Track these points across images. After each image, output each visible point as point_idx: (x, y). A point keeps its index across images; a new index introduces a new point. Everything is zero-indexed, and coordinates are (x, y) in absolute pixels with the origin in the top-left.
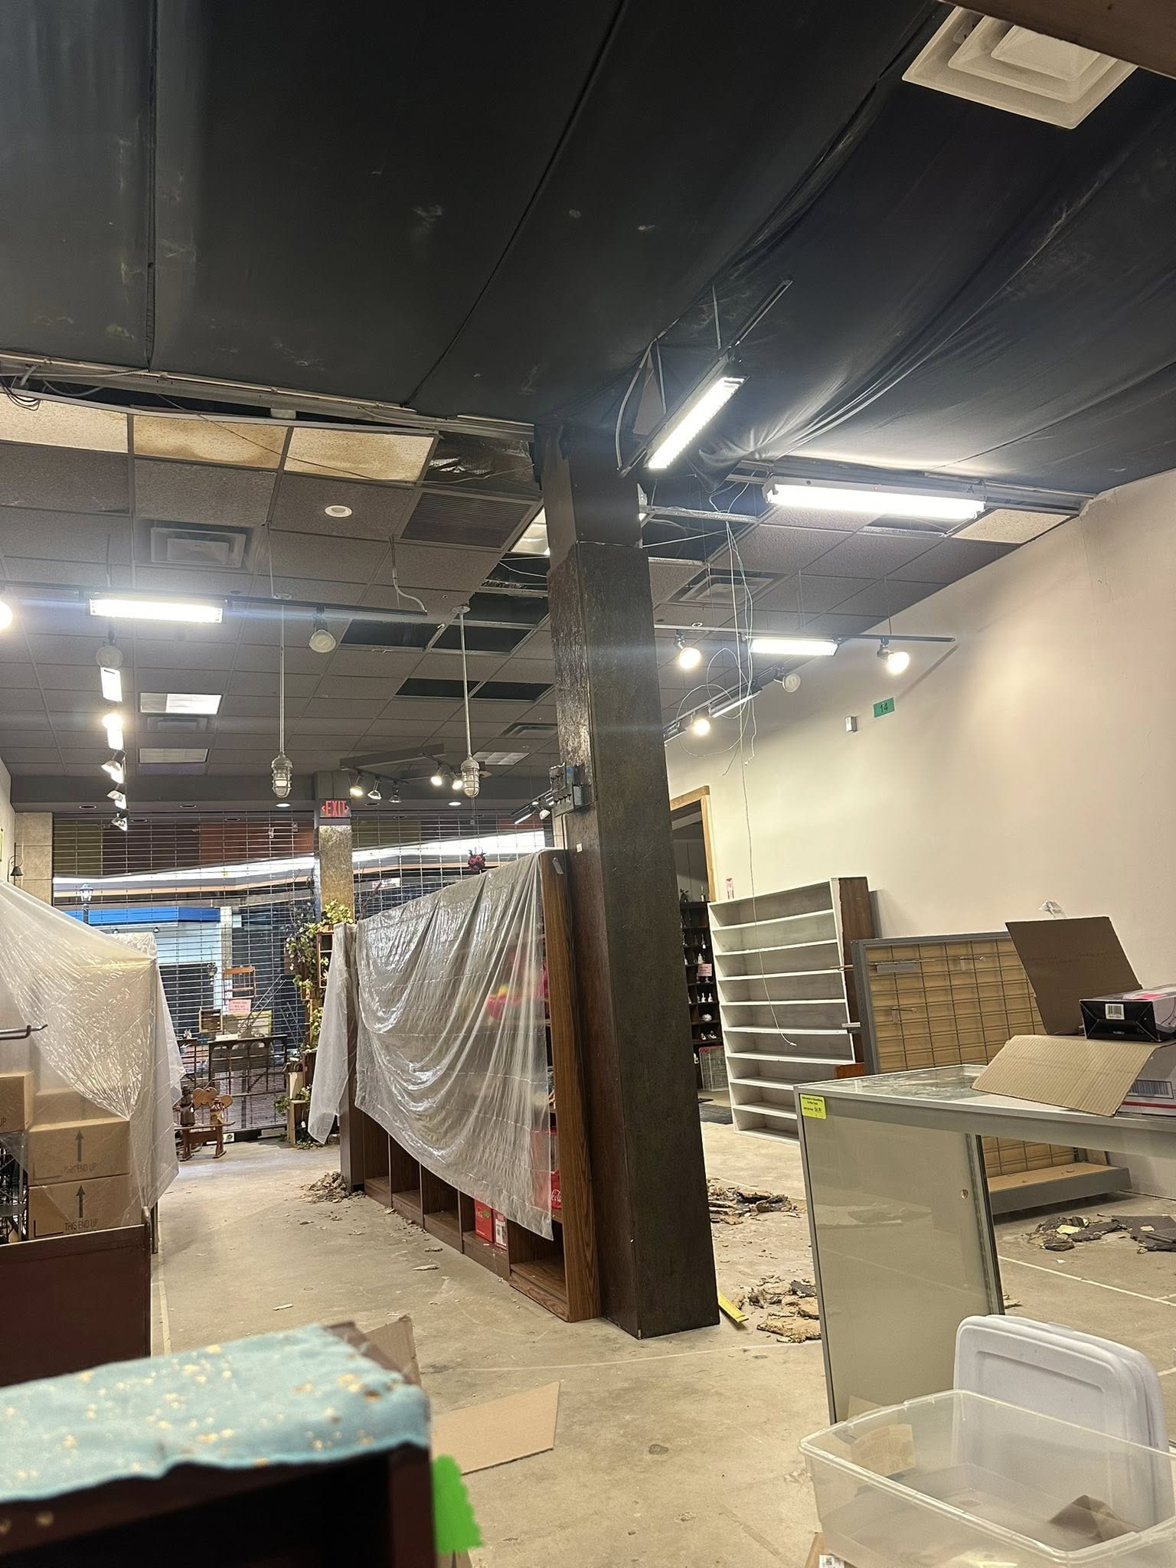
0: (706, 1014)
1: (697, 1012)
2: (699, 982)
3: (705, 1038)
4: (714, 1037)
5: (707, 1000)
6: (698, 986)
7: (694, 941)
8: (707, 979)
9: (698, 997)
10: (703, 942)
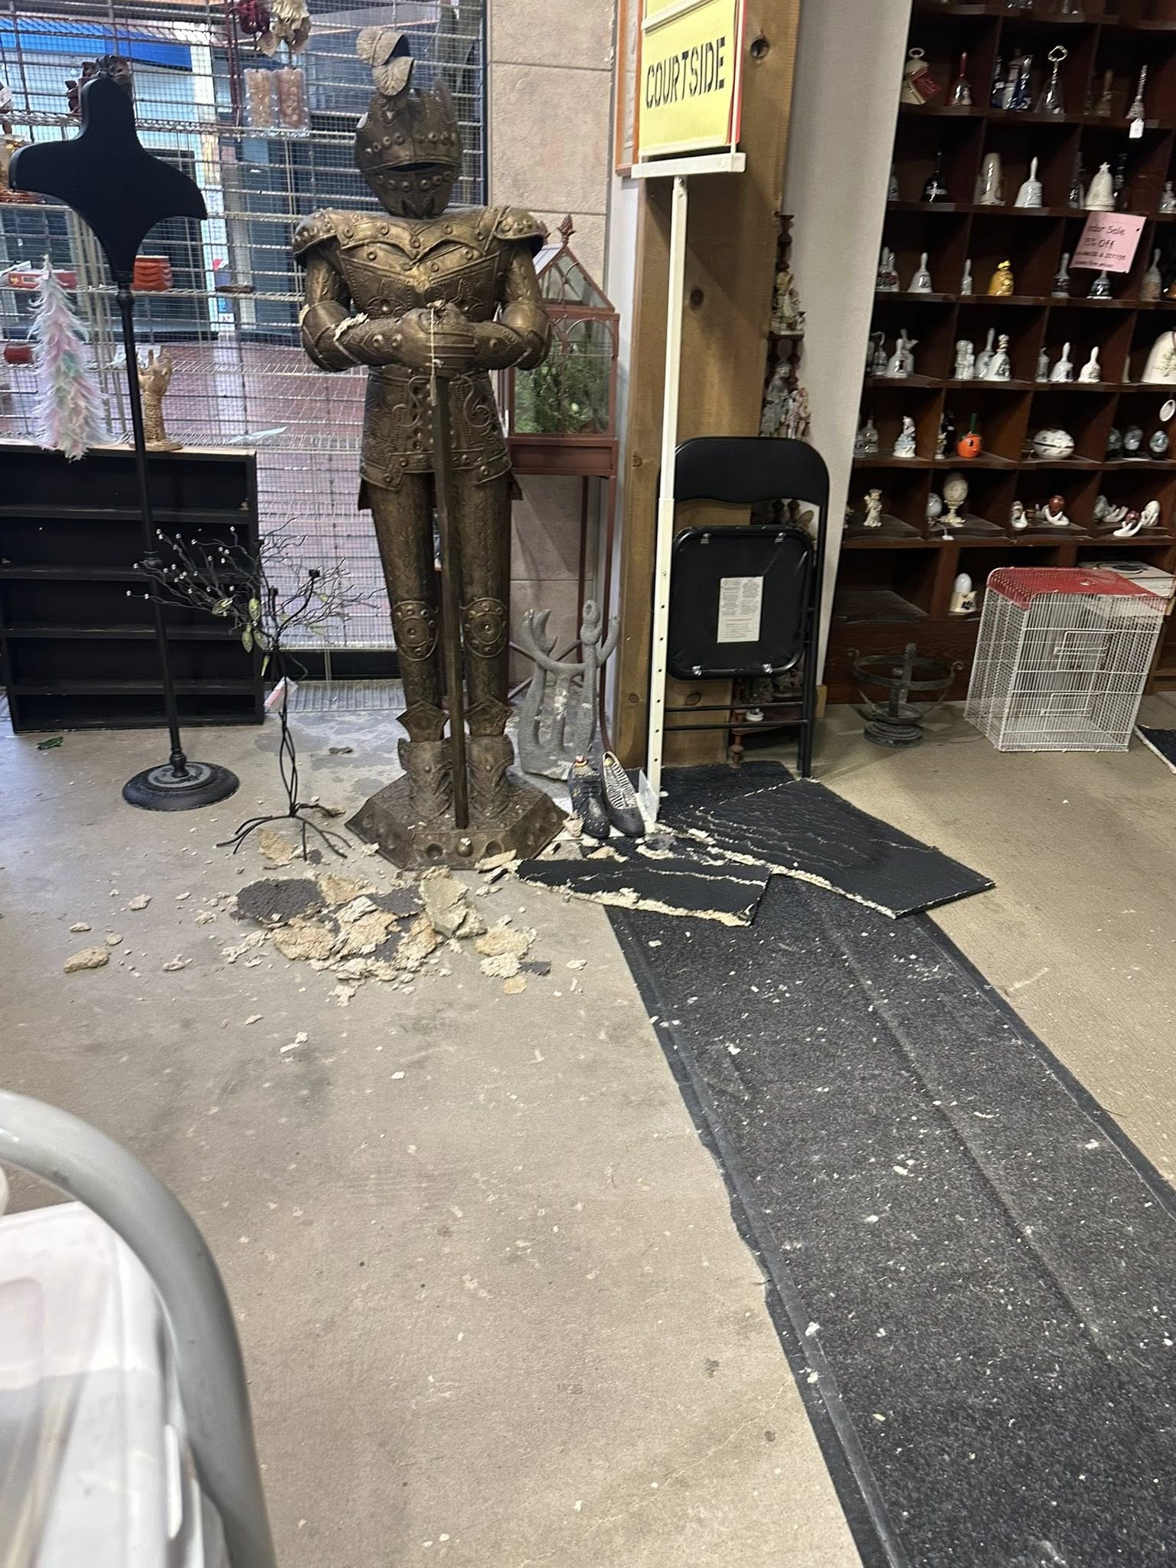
0: (1055, 427)
1: (1023, 413)
2: (1063, 295)
3: (1022, 524)
4: (1060, 521)
5: (1075, 372)
6: (1058, 310)
7: (1097, 98)
8: (1100, 285)
9: (1044, 360)
10: (1137, 108)
